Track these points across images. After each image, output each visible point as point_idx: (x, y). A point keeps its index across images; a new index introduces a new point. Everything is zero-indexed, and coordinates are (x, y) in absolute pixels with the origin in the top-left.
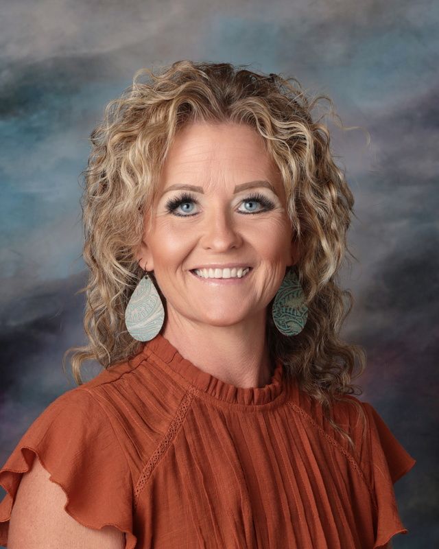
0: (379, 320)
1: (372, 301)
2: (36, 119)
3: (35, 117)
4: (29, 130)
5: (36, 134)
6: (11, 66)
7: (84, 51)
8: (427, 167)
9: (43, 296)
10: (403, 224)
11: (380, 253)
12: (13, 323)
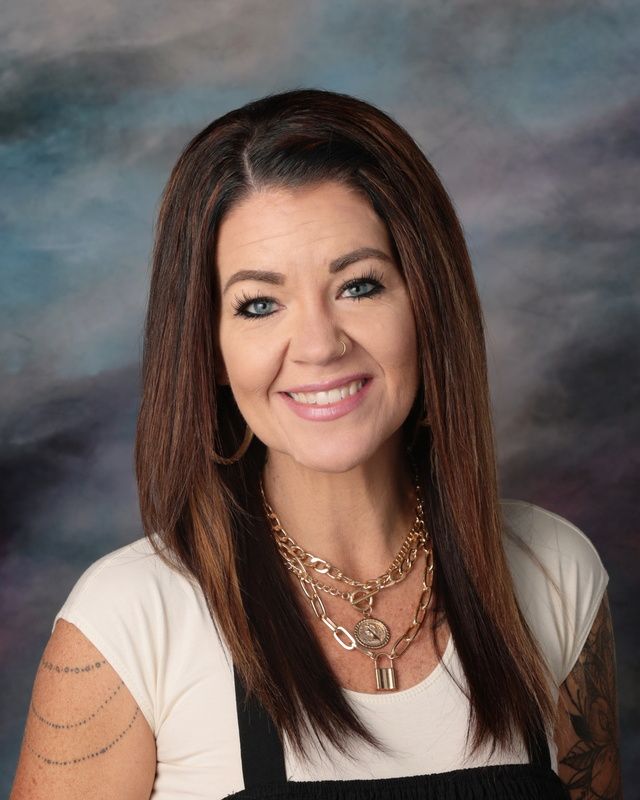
0: (554, 437)
1: (540, 410)
2: (53, 143)
3: (50, 139)
4: (43, 159)
5: (51, 165)
6: (17, 64)
7: (123, 43)
8: (623, 215)
9: (62, 402)
10: (588, 298)
11: (555, 339)
12: (19, 441)
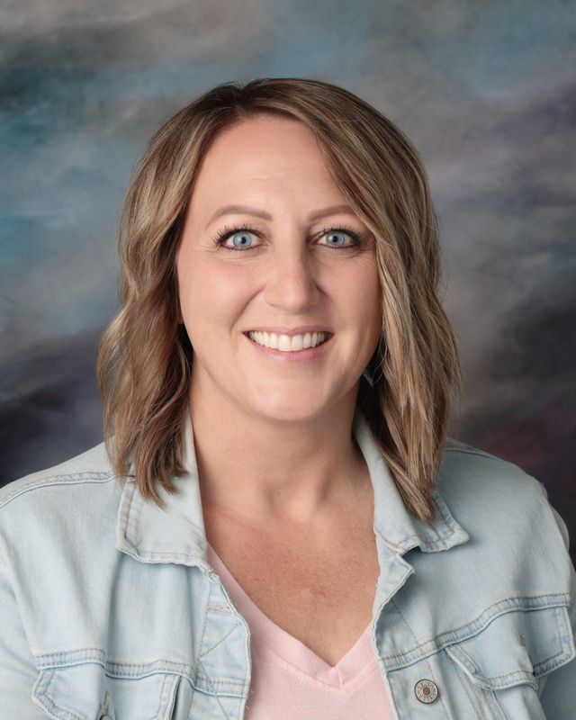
0: (509, 392)
1: (499, 366)
2: (35, 115)
3: (33, 111)
4: (26, 129)
5: (35, 135)
7: (101, 20)
9: (45, 359)
10: (542, 260)
11: (511, 298)
